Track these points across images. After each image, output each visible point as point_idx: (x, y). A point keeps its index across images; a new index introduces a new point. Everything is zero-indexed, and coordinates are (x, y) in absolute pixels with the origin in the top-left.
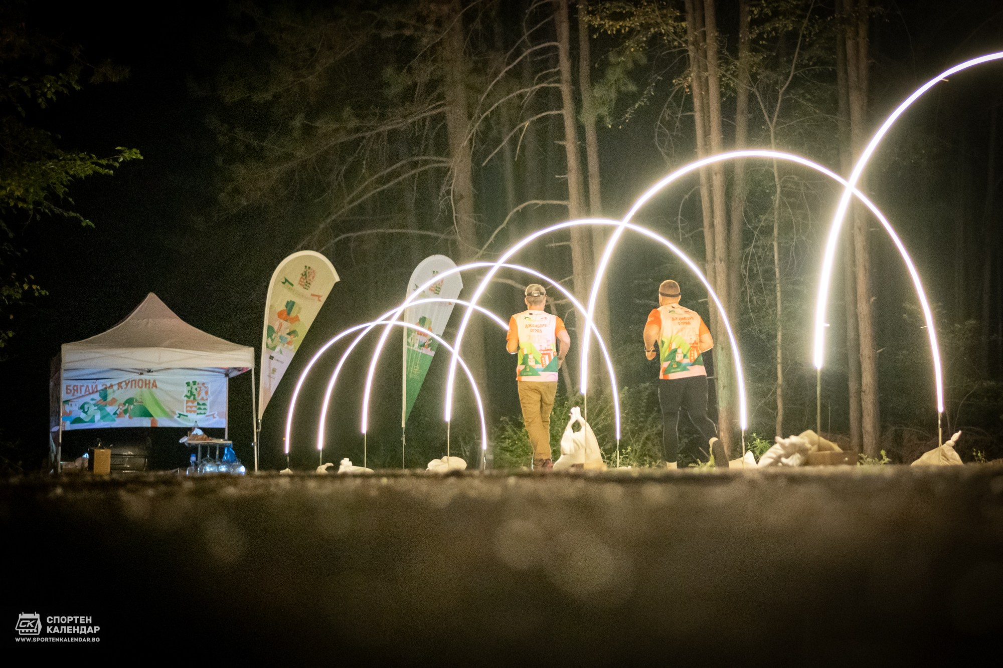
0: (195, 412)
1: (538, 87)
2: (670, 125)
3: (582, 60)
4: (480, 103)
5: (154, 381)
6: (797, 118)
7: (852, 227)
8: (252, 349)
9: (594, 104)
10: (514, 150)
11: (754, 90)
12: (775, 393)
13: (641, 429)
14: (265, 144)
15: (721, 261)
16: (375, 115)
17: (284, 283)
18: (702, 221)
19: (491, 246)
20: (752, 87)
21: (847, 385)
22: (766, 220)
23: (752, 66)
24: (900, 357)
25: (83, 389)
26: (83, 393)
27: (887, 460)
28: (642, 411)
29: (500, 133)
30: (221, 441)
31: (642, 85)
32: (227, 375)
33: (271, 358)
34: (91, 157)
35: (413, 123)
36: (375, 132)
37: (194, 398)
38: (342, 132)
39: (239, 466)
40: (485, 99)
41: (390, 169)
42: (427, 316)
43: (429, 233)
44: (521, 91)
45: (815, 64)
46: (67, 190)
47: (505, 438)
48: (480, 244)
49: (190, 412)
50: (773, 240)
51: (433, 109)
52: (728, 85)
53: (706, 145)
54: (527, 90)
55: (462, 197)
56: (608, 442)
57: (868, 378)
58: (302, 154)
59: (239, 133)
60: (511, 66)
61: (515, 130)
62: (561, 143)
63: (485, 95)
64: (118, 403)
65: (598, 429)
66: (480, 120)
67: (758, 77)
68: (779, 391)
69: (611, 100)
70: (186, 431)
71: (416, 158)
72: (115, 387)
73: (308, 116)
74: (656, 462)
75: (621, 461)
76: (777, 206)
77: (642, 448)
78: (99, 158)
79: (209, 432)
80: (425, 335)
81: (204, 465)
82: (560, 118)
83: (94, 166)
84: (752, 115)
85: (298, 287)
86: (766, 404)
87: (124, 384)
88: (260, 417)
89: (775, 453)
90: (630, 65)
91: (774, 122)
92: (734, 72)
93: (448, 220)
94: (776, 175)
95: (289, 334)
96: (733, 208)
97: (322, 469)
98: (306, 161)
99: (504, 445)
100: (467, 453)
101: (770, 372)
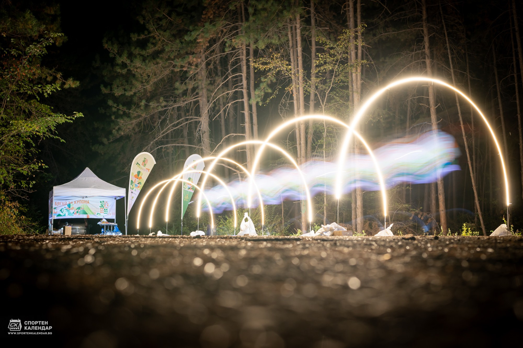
0: (103, 212)
1: (234, 90)
2: (284, 105)
3: (251, 80)
4: (212, 96)
5: (88, 201)
6: (333, 103)
7: (354, 145)
8: (125, 189)
9: (255, 97)
10: (225, 114)
11: (317, 92)
12: (323, 208)
13: (272, 221)
14: (130, 111)
15: (303, 157)
16: (172, 101)
17: (137, 164)
18: (296, 142)
19: (216, 151)
20: (316, 91)
21: (351, 206)
22: (320, 142)
23: (316, 83)
24: (371, 195)
25: (61, 203)
26: (61, 205)
27: (365, 234)
28: (273, 214)
29: (219, 108)
30: (113, 224)
31: (274, 90)
32: (115, 199)
33: (132, 192)
34: (64, 116)
35: (187, 104)
36: (172, 107)
37: (103, 208)
38: (160, 107)
39: (120, 233)
40: (214, 95)
41: (178, 121)
42: (191, 177)
43: (192, 146)
44: (228, 92)
45: (340, 82)
46: (55, 128)
47: (220, 224)
48: (212, 150)
49: (102, 212)
50: (323, 150)
51: (194, 98)
52: (306, 91)
53: (298, 113)
54: (230, 91)
55: (205, 132)
56: (260, 226)
57: (359, 203)
58: (145, 115)
59: (121, 107)
60: (224, 83)
61: (225, 107)
62: (243, 112)
63: (214, 93)
64: (74, 209)
65: (256, 221)
66: (212, 103)
67: (318, 87)
68: (325, 207)
69: (262, 96)
70: (100, 220)
71: (187, 117)
72: (74, 203)
73: (147, 101)
74: (277, 234)
75: (264, 233)
76: (325, 137)
77: (272, 228)
78: (67, 116)
79: (109, 220)
80: (190, 185)
81: (106, 233)
82: (243, 103)
83: (65, 119)
84: (315, 102)
85: (141, 166)
86: (320, 212)
87: (76, 202)
88: (128, 215)
89: (321, 231)
90: (269, 82)
91: (324, 105)
92: (309, 85)
93: (200, 141)
94: (325, 125)
95: (138, 183)
96: (308, 138)
97: (151, 235)
98: (146, 118)
99: (220, 227)
100: (206, 230)
101: (321, 199)
